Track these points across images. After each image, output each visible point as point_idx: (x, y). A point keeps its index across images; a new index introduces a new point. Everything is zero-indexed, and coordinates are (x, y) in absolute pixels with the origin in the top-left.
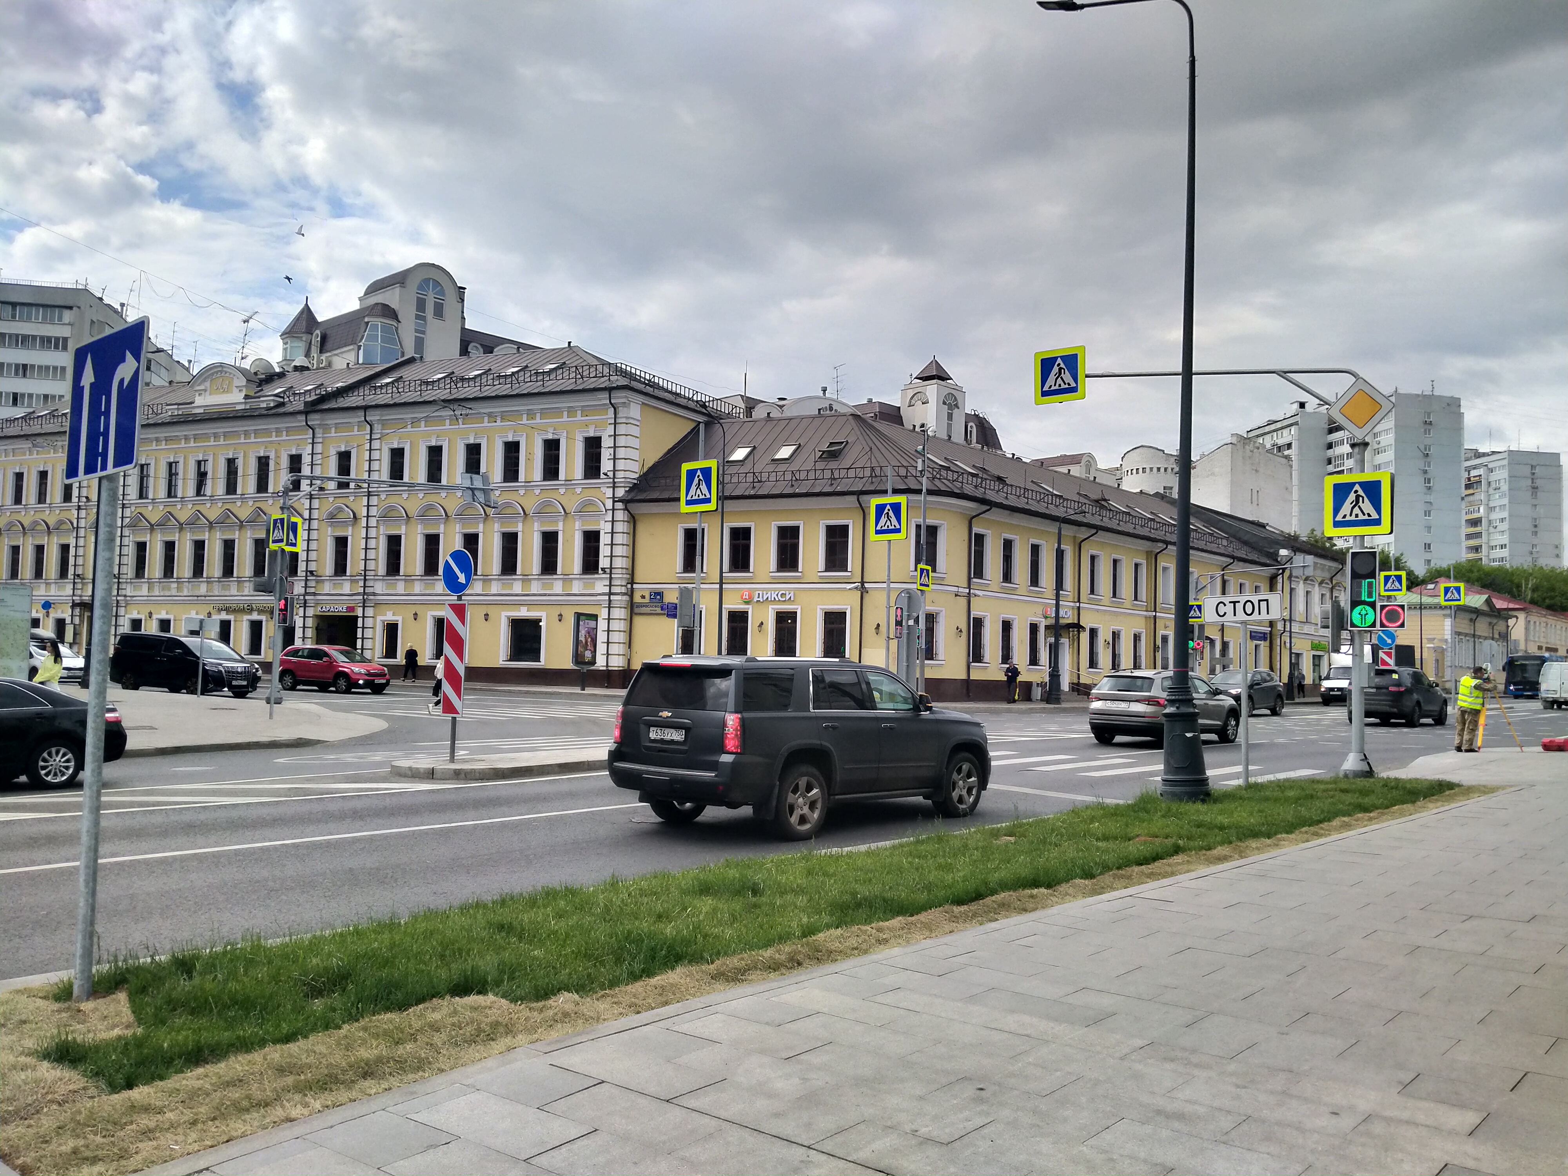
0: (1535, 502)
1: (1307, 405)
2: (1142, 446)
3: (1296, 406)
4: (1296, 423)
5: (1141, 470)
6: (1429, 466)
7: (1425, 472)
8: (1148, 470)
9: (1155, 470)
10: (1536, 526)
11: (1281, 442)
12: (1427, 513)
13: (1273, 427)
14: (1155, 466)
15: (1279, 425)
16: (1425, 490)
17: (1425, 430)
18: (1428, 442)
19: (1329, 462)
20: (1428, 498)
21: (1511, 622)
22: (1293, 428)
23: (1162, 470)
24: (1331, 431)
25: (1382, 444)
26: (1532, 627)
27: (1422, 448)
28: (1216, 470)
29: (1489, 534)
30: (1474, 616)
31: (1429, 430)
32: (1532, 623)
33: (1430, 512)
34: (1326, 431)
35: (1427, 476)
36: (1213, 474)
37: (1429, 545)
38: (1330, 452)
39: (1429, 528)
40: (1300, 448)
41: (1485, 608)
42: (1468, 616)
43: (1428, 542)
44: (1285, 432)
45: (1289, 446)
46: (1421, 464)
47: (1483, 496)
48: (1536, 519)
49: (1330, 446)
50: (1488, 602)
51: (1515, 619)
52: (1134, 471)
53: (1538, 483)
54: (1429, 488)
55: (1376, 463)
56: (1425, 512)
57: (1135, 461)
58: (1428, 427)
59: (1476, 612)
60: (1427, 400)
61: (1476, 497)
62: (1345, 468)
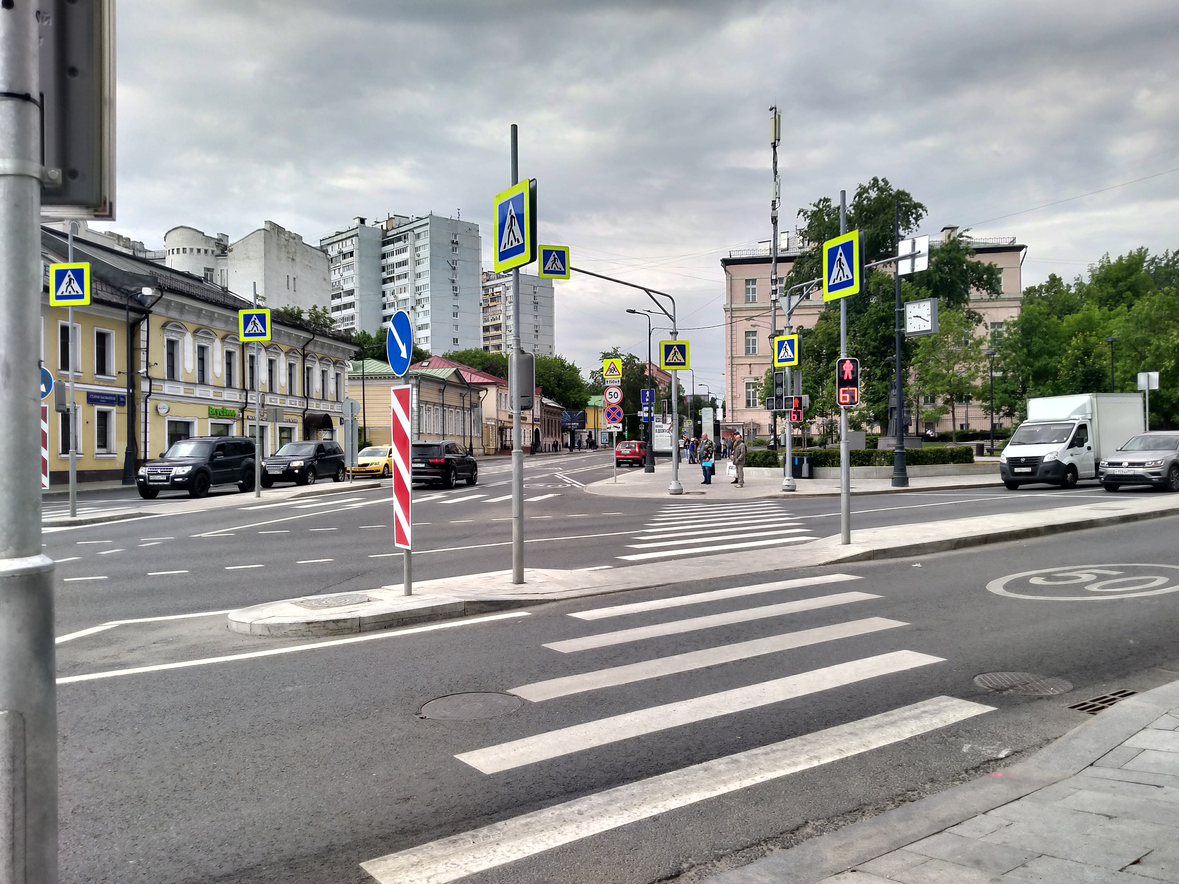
0: (536, 313)
1: (366, 221)
2: (182, 227)
3: (357, 221)
4: (357, 235)
5: (181, 250)
6: (456, 277)
7: (453, 281)
8: (188, 251)
9: (195, 251)
10: (537, 331)
11: (345, 250)
12: (455, 315)
13: (339, 237)
14: (195, 247)
15: (344, 236)
16: (453, 295)
17: (453, 248)
18: (455, 257)
19: (383, 270)
20: (456, 303)
21: (482, 394)
22: (354, 239)
23: (202, 251)
24: (384, 244)
25: (421, 257)
26: (503, 400)
27: (451, 262)
28: (251, 254)
29: (506, 336)
30: (442, 387)
31: (456, 248)
32: (503, 395)
33: (457, 313)
34: (381, 244)
35: (455, 285)
36: (248, 258)
37: (457, 340)
38: (384, 262)
39: (456, 326)
40: (360, 256)
41: (455, 380)
42: (437, 387)
43: (456, 337)
44: (349, 242)
45: (352, 254)
46: (449, 275)
47: (502, 307)
48: (537, 326)
49: (384, 256)
50: (457, 373)
51: (485, 392)
52: (175, 251)
53: (538, 300)
54: (456, 295)
55: (417, 272)
56: (454, 313)
57: (177, 240)
58: (455, 246)
59: (443, 383)
60: (453, 224)
61: (498, 308)
62: (394, 275)
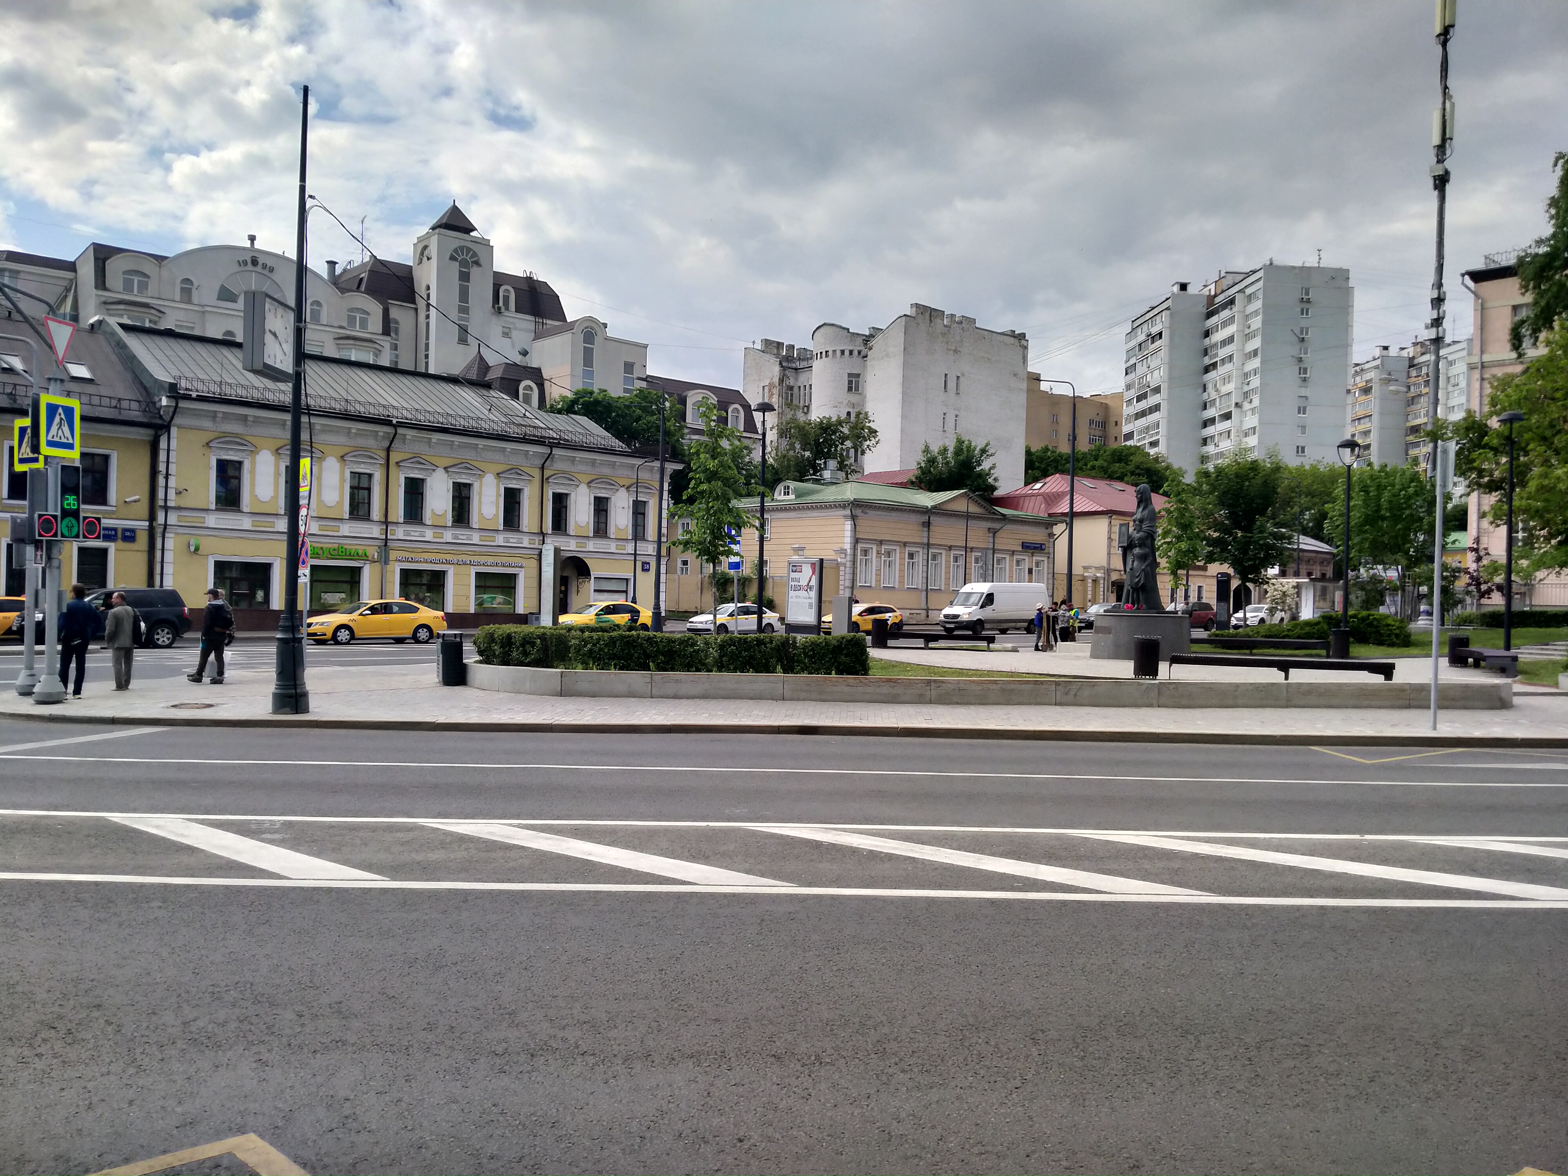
1: (1189, 288)
2: (828, 324)
3: (1176, 289)
4: (1172, 307)
5: (824, 354)
6: (1306, 353)
7: (1301, 360)
9: (838, 353)
11: (1154, 331)
12: (1302, 410)
14: (838, 349)
15: (1158, 310)
16: (1299, 381)
17: (1302, 310)
18: (1304, 323)
19: (1206, 353)
20: (1303, 392)
22: (1165, 314)
23: (847, 353)
24: (1209, 315)
25: (1252, 328)
27: (1298, 332)
31: (1307, 310)
33: (1304, 408)
34: (1204, 316)
35: (1303, 366)
36: (887, 355)
37: (1303, 448)
38: (1207, 341)
39: (1303, 428)
40: (1172, 338)
43: (1301, 444)
44: (1161, 318)
45: (1160, 334)
46: (1294, 350)
49: (1207, 334)
54: (1305, 380)
55: (1246, 351)
56: (1299, 408)
58: (1306, 306)
60: (1309, 273)
62: (1218, 359)
